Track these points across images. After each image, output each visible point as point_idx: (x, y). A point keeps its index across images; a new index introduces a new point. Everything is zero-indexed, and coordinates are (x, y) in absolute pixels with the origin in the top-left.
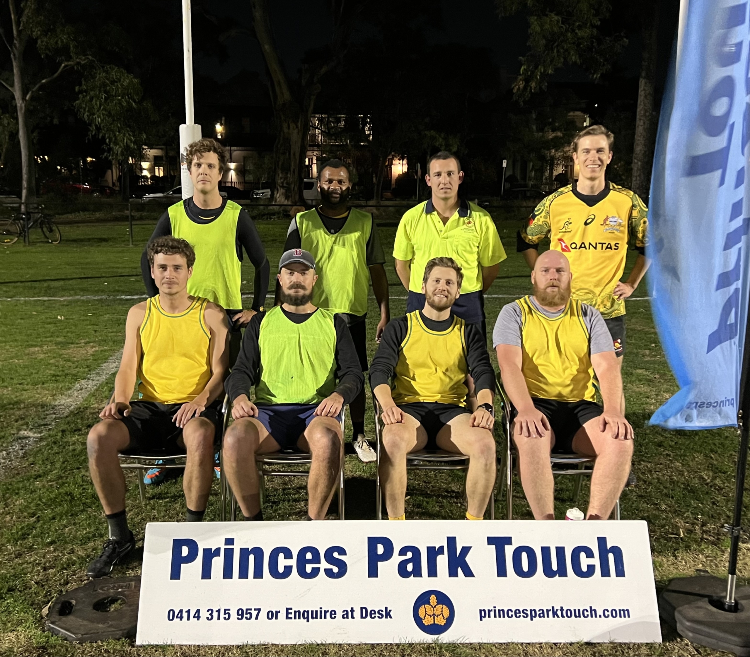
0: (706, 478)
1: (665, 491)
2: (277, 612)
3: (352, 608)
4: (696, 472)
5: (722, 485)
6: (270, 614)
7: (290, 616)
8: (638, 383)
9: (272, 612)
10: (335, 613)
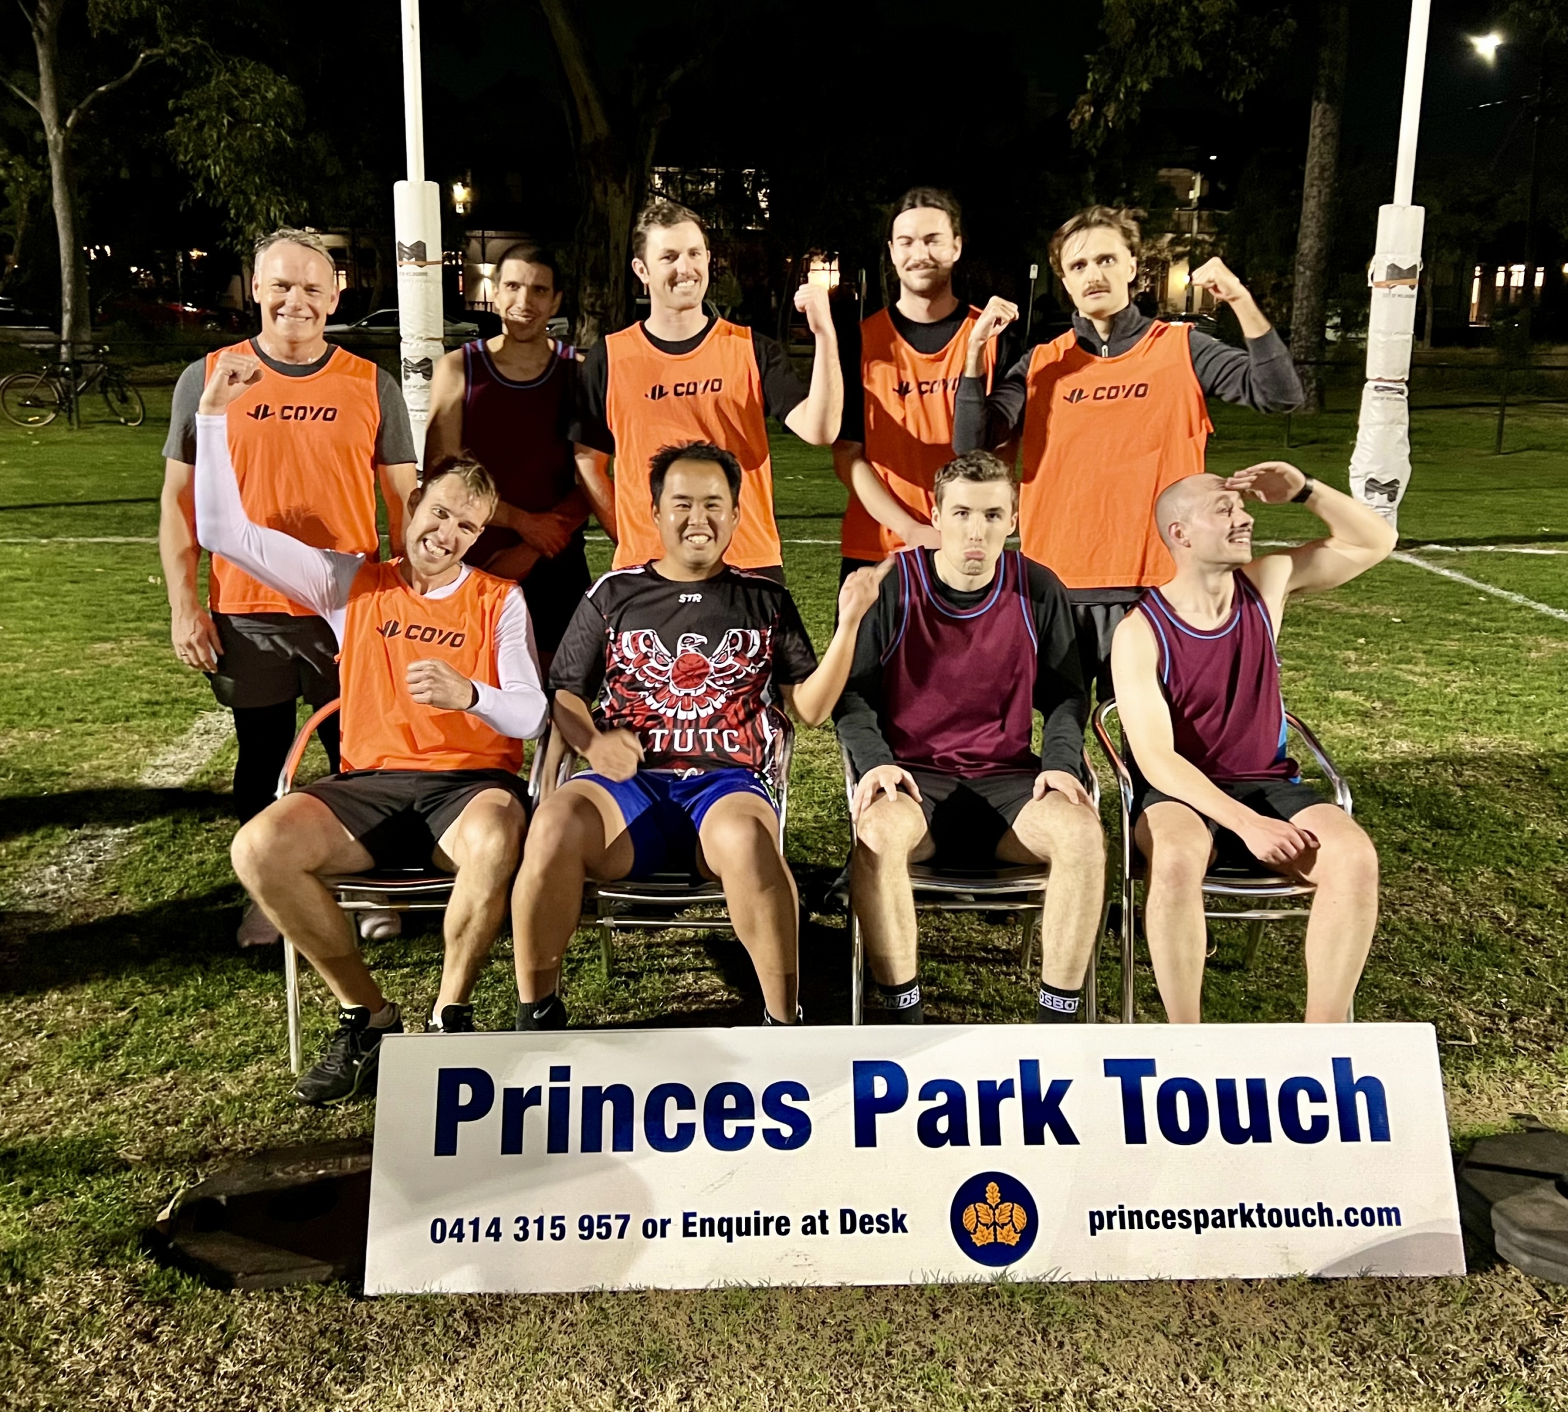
0: (1505, 917)
1: (1427, 947)
2: (665, 1223)
3: (823, 1212)
4: (1484, 906)
5: (1539, 933)
6: (650, 1225)
7: (691, 1229)
8: (1341, 718)
9: (654, 1222)
10: (787, 1223)
